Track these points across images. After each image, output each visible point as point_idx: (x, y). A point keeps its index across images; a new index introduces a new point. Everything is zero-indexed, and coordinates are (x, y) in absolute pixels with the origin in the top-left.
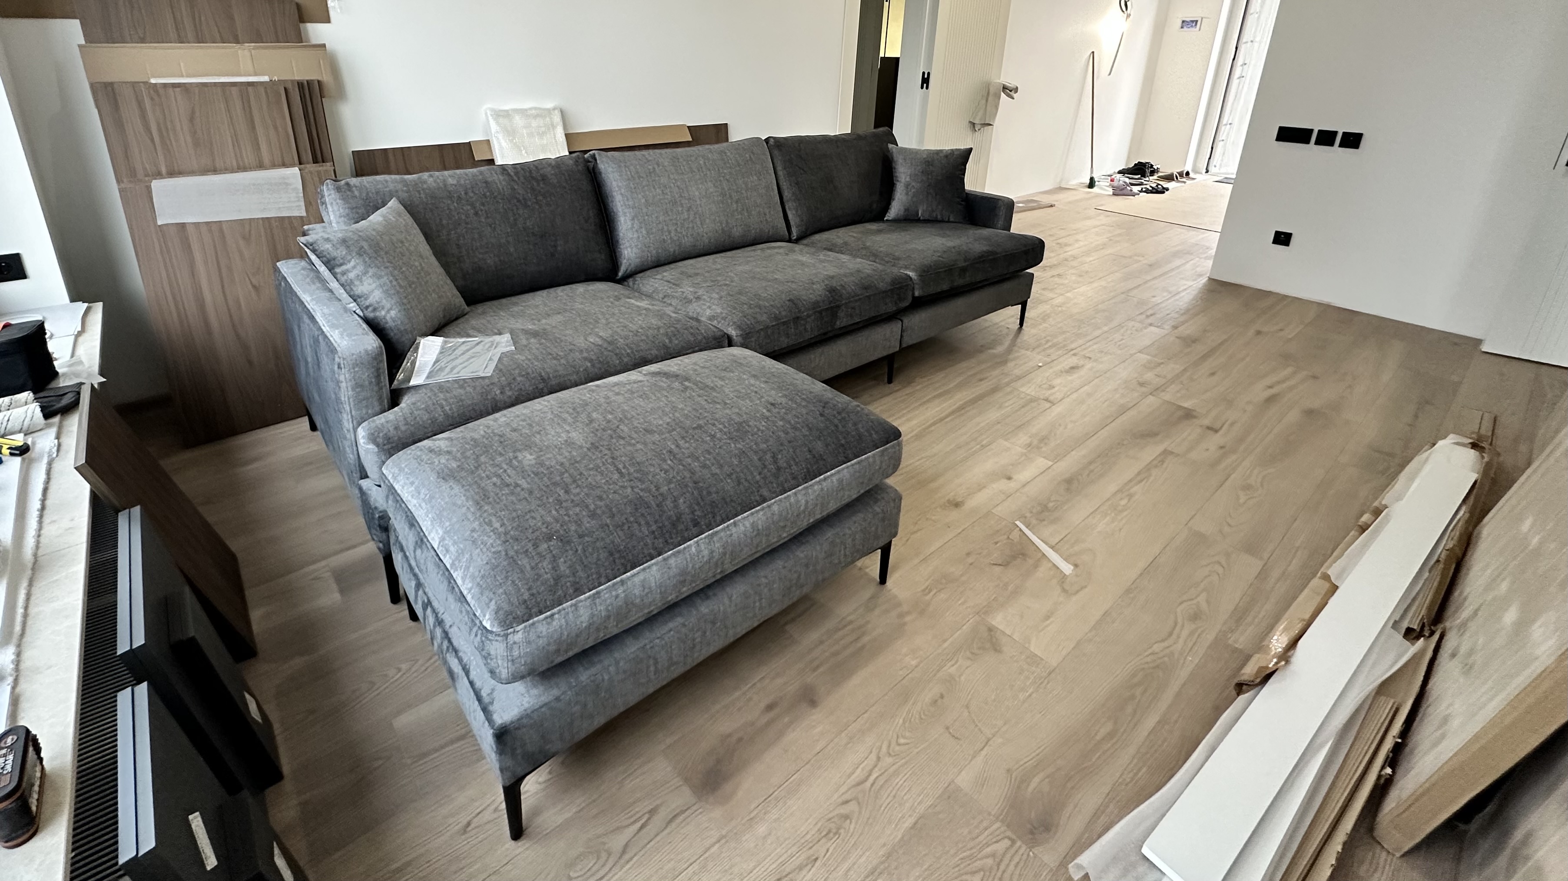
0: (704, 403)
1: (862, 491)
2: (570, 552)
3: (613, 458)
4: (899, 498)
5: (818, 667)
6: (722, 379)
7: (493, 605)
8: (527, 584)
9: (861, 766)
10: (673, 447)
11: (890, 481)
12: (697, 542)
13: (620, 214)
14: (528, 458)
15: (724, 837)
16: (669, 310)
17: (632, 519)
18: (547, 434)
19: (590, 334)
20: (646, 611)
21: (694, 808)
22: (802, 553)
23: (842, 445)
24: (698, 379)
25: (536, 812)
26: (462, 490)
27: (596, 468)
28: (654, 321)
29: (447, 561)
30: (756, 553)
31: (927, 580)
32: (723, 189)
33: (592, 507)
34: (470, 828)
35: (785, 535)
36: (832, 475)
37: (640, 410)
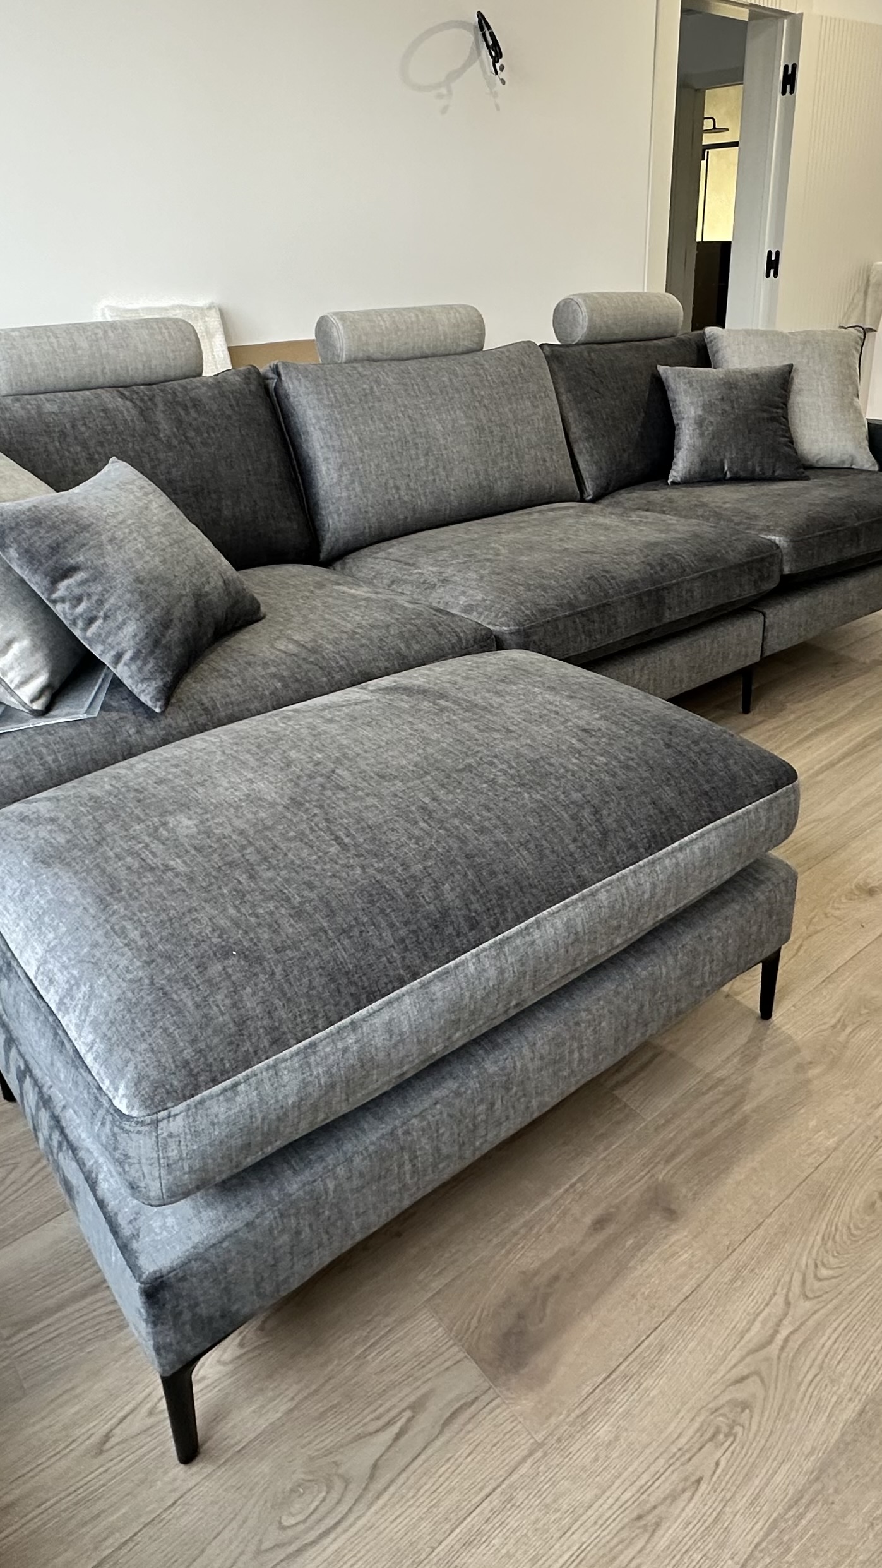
0: (474, 731)
1: (739, 868)
2: (262, 977)
3: (327, 820)
4: (791, 879)
5: (673, 1156)
6: (498, 693)
7: (130, 1073)
8: (189, 1032)
9: (760, 1318)
10: (427, 800)
11: (776, 853)
12: (477, 955)
13: (320, 460)
14: (185, 824)
15: (541, 1445)
16: (401, 600)
17: (365, 919)
18: (216, 786)
19: (279, 638)
20: (396, 1073)
21: (486, 1398)
22: (643, 970)
23: (706, 793)
24: (460, 695)
25: (219, 1415)
26: (75, 880)
27: (301, 837)
28: (380, 616)
29: (52, 998)
30: (572, 972)
31: (837, 1010)
32: (479, 420)
33: (297, 900)
34: (108, 1445)
35: (619, 941)
36: (691, 841)
37: (367, 745)
